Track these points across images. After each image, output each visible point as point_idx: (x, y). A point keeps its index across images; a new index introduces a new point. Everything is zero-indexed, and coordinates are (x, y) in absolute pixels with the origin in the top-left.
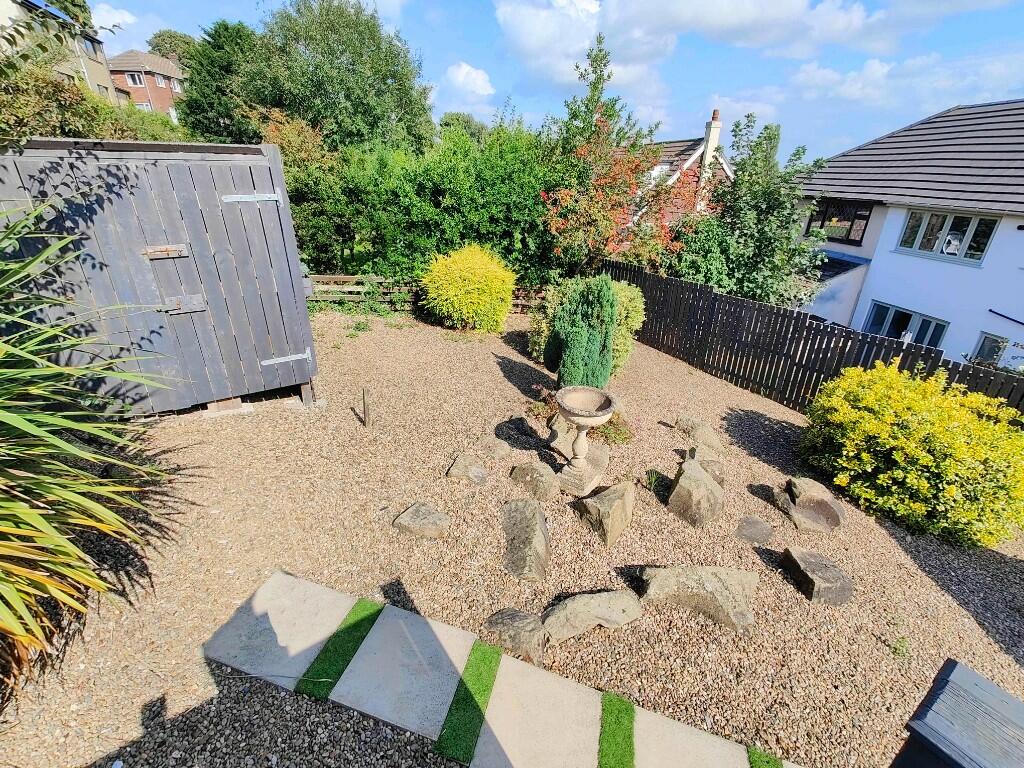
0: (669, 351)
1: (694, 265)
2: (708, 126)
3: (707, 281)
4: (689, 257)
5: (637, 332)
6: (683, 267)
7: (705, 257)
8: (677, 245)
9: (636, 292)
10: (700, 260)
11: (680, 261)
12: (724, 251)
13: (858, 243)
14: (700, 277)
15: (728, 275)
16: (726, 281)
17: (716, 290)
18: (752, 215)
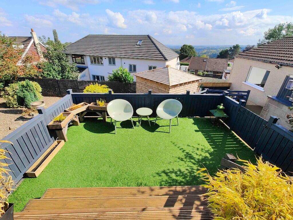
0: (52, 96)
1: (48, 74)
2: (31, 33)
3: (54, 77)
4: (46, 73)
5: (41, 92)
6: (45, 75)
7: (50, 72)
8: (41, 70)
9: (36, 83)
10: (49, 73)
11: (44, 74)
12: (54, 70)
13: (84, 64)
14: (51, 77)
15: (58, 75)
16: (58, 76)
17: (57, 79)
18: (57, 61)
